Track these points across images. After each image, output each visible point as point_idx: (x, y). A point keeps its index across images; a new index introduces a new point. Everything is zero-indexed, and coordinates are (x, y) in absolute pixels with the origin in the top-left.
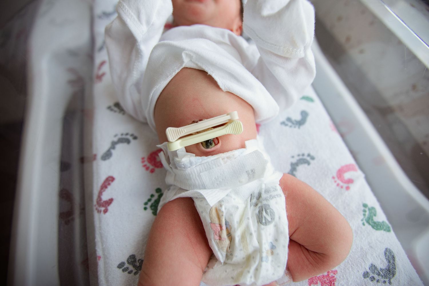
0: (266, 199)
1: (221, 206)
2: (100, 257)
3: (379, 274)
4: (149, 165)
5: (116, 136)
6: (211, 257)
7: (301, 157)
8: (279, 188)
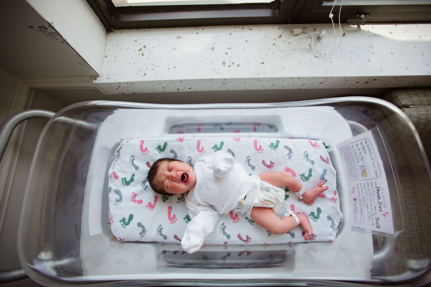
0: (264, 187)
1: (260, 200)
2: (265, 243)
3: (290, 154)
4: (236, 220)
5: (221, 232)
6: (271, 209)
7: (247, 161)
8: (262, 181)
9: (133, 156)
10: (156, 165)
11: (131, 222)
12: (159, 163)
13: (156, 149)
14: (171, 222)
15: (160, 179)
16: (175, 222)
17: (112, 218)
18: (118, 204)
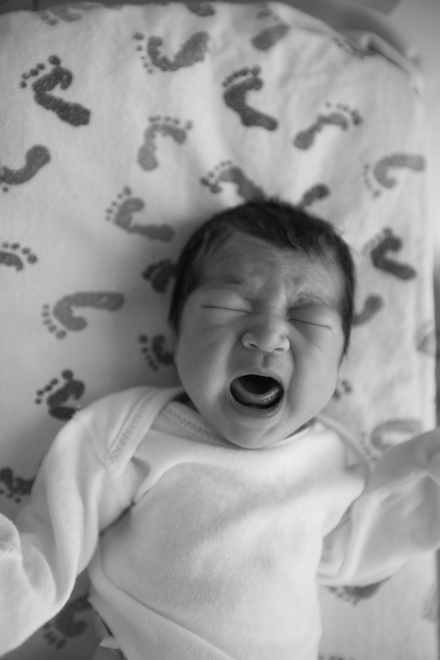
9: (357, 121)
10: (321, 240)
11: (51, 116)
12: (330, 254)
13: (388, 231)
14: (51, 310)
15: (248, 267)
16: (52, 329)
17: (70, 19)
18: (139, 49)
